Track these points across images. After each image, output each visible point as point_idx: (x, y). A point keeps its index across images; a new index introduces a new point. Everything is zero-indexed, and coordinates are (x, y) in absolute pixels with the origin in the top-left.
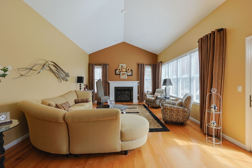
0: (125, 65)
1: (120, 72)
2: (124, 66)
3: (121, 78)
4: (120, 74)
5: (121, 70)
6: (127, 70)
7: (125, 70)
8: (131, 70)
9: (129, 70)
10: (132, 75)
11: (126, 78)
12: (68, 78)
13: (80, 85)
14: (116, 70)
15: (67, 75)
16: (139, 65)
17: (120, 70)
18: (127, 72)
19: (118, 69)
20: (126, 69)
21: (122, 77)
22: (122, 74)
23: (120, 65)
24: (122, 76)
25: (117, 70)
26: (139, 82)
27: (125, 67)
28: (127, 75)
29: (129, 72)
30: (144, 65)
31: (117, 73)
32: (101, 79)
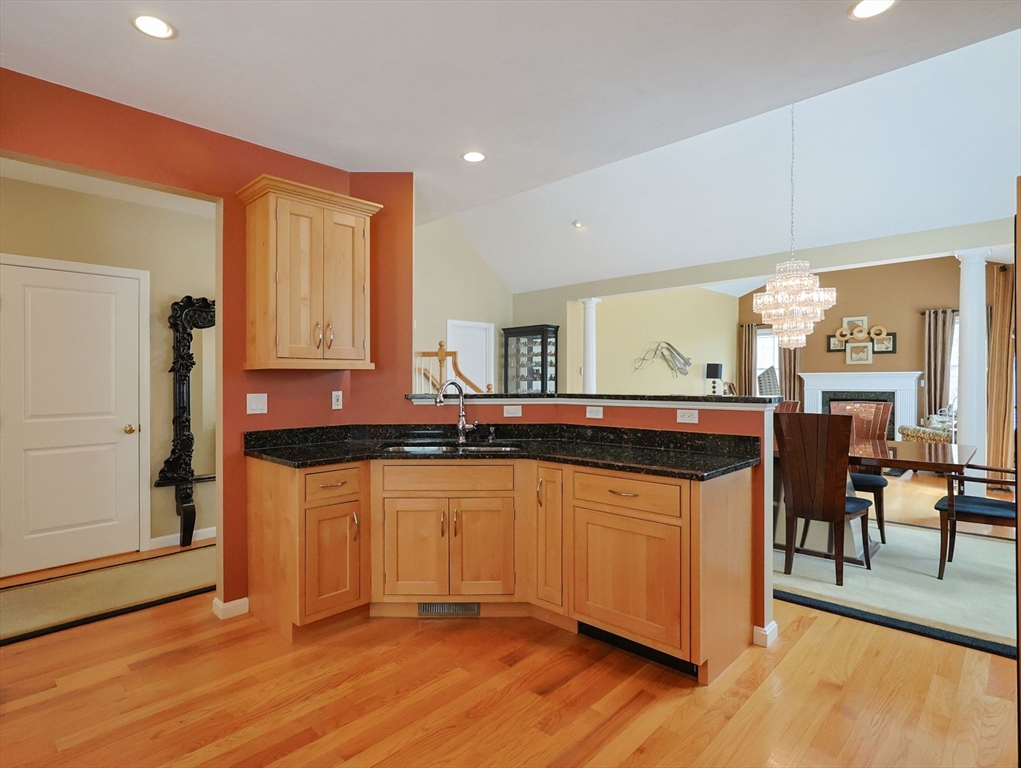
0: (865, 319)
1: (846, 342)
2: (860, 323)
3: (849, 362)
4: (844, 350)
5: (849, 336)
6: (872, 335)
7: (864, 335)
8: (888, 334)
9: (884, 335)
10: (894, 351)
11: (870, 362)
12: (687, 368)
13: (714, 382)
14: (829, 338)
15: (687, 362)
16: (923, 314)
17: (843, 336)
18: (872, 340)
19: (838, 334)
20: (869, 334)
21: (850, 359)
22: (852, 348)
23: (846, 320)
24: (854, 355)
25: (834, 336)
26: (922, 375)
27: (866, 327)
28: (874, 352)
29: (881, 342)
30: (949, 311)
31: (832, 347)
32: (777, 366)
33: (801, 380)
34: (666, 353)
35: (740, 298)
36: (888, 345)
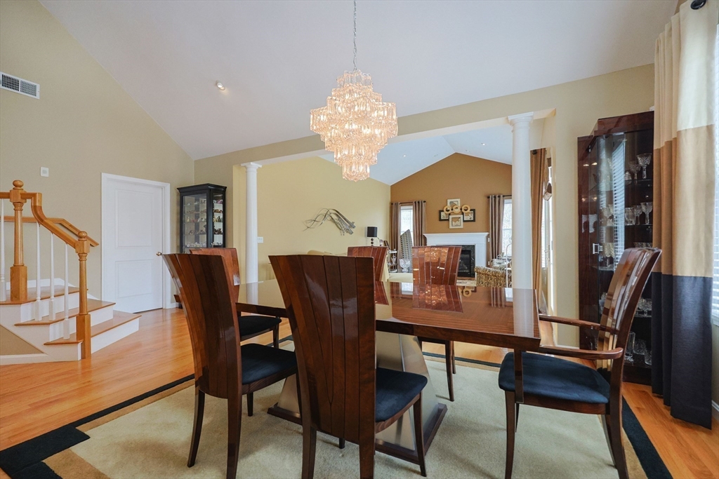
0: (459, 200)
1: (449, 214)
2: (456, 203)
3: (451, 227)
4: (448, 220)
5: (451, 211)
6: (463, 211)
7: (458, 210)
8: (471, 210)
9: (469, 211)
10: (474, 221)
11: (462, 227)
12: (353, 230)
13: (372, 240)
14: (440, 211)
15: (352, 225)
16: (489, 197)
17: (448, 211)
18: (463, 214)
19: (445, 210)
20: (461, 209)
21: (452, 225)
22: (453, 218)
23: (449, 201)
24: (454, 223)
25: (443, 211)
26: (489, 235)
27: (459, 205)
28: (464, 221)
29: (467, 214)
30: (502, 196)
31: (442, 218)
32: (412, 230)
33: (425, 238)
34: (335, 217)
35: (391, 186)
36: (470, 217)
